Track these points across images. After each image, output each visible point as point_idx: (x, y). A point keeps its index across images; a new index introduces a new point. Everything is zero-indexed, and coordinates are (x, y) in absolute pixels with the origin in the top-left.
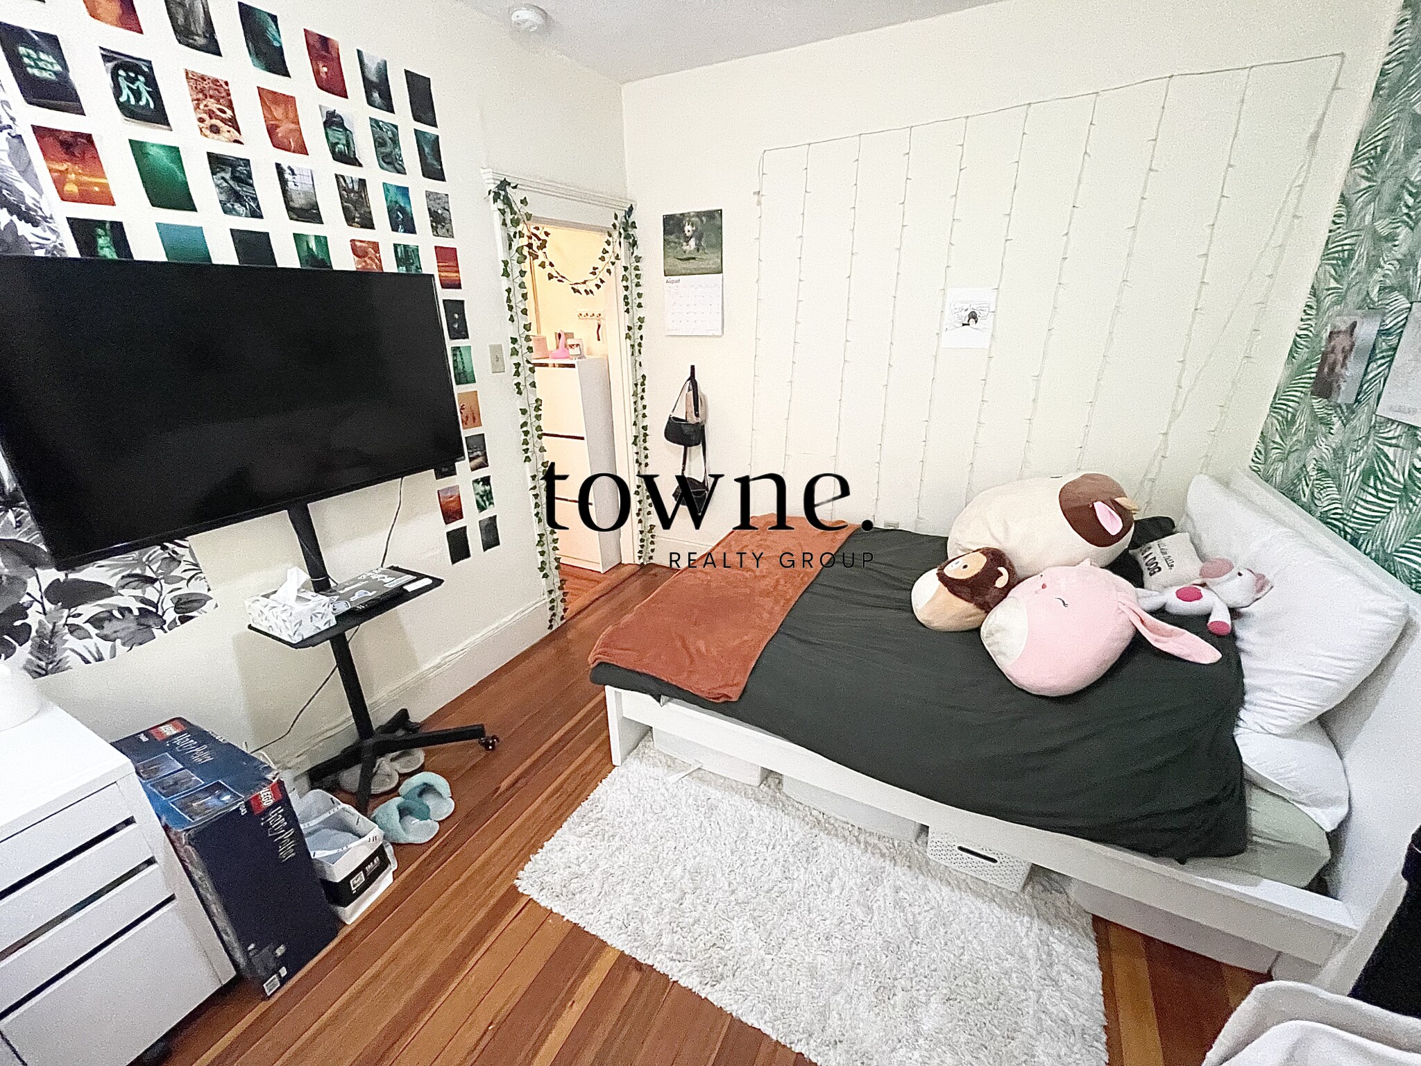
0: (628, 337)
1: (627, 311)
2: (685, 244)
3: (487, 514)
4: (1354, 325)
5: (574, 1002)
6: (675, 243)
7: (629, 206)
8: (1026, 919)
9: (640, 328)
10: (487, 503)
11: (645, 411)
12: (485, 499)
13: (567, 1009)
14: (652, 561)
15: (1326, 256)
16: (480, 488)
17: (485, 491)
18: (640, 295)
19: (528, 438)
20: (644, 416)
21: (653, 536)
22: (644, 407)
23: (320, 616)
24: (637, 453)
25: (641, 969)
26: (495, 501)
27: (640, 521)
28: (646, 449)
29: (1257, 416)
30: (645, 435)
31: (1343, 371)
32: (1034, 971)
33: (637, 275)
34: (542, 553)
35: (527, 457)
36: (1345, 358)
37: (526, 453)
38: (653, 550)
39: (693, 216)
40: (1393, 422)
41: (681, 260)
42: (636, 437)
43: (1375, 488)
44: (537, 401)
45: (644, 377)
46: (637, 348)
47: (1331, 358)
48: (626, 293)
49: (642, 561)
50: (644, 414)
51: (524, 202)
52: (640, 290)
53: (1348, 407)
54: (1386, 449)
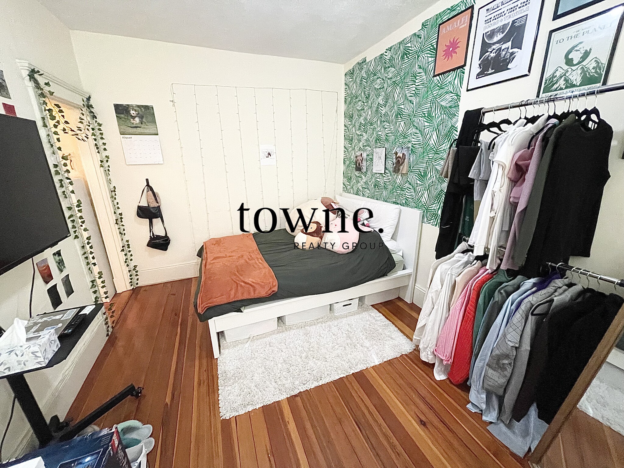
0: (102, 166)
1: (98, 152)
2: (132, 119)
3: (64, 274)
4: (362, 154)
5: (288, 422)
6: (125, 118)
7: (89, 96)
8: (364, 313)
9: (107, 161)
10: (63, 267)
11: (118, 206)
12: (61, 264)
13: (288, 425)
14: (138, 286)
15: (345, 139)
16: (57, 258)
17: (60, 260)
18: (104, 144)
19: (74, 224)
20: (118, 208)
21: (137, 272)
22: (118, 203)
23: (53, 342)
24: (119, 228)
25: (297, 396)
26: (65, 265)
27: (128, 265)
28: (123, 225)
29: (341, 179)
30: (121, 218)
31: (362, 164)
32: (374, 321)
33: (100, 133)
34: (95, 292)
35: (76, 236)
36: (362, 161)
37: (75, 233)
38: (138, 279)
39: (135, 107)
40: (377, 173)
41: (131, 127)
42: (117, 220)
43: (378, 188)
44: (78, 201)
45: (114, 187)
46: (107, 172)
47: (358, 162)
48: (95, 142)
49: (132, 287)
50: (118, 207)
51: (47, 84)
52: (104, 141)
53: (365, 172)
54: (377, 179)
